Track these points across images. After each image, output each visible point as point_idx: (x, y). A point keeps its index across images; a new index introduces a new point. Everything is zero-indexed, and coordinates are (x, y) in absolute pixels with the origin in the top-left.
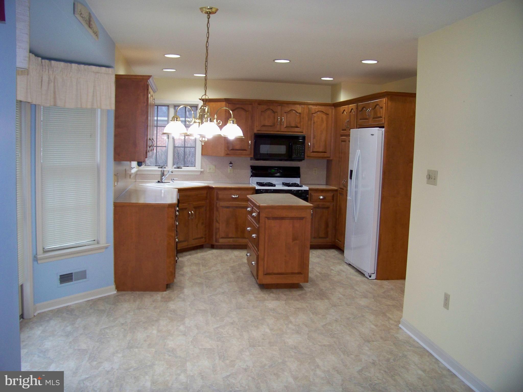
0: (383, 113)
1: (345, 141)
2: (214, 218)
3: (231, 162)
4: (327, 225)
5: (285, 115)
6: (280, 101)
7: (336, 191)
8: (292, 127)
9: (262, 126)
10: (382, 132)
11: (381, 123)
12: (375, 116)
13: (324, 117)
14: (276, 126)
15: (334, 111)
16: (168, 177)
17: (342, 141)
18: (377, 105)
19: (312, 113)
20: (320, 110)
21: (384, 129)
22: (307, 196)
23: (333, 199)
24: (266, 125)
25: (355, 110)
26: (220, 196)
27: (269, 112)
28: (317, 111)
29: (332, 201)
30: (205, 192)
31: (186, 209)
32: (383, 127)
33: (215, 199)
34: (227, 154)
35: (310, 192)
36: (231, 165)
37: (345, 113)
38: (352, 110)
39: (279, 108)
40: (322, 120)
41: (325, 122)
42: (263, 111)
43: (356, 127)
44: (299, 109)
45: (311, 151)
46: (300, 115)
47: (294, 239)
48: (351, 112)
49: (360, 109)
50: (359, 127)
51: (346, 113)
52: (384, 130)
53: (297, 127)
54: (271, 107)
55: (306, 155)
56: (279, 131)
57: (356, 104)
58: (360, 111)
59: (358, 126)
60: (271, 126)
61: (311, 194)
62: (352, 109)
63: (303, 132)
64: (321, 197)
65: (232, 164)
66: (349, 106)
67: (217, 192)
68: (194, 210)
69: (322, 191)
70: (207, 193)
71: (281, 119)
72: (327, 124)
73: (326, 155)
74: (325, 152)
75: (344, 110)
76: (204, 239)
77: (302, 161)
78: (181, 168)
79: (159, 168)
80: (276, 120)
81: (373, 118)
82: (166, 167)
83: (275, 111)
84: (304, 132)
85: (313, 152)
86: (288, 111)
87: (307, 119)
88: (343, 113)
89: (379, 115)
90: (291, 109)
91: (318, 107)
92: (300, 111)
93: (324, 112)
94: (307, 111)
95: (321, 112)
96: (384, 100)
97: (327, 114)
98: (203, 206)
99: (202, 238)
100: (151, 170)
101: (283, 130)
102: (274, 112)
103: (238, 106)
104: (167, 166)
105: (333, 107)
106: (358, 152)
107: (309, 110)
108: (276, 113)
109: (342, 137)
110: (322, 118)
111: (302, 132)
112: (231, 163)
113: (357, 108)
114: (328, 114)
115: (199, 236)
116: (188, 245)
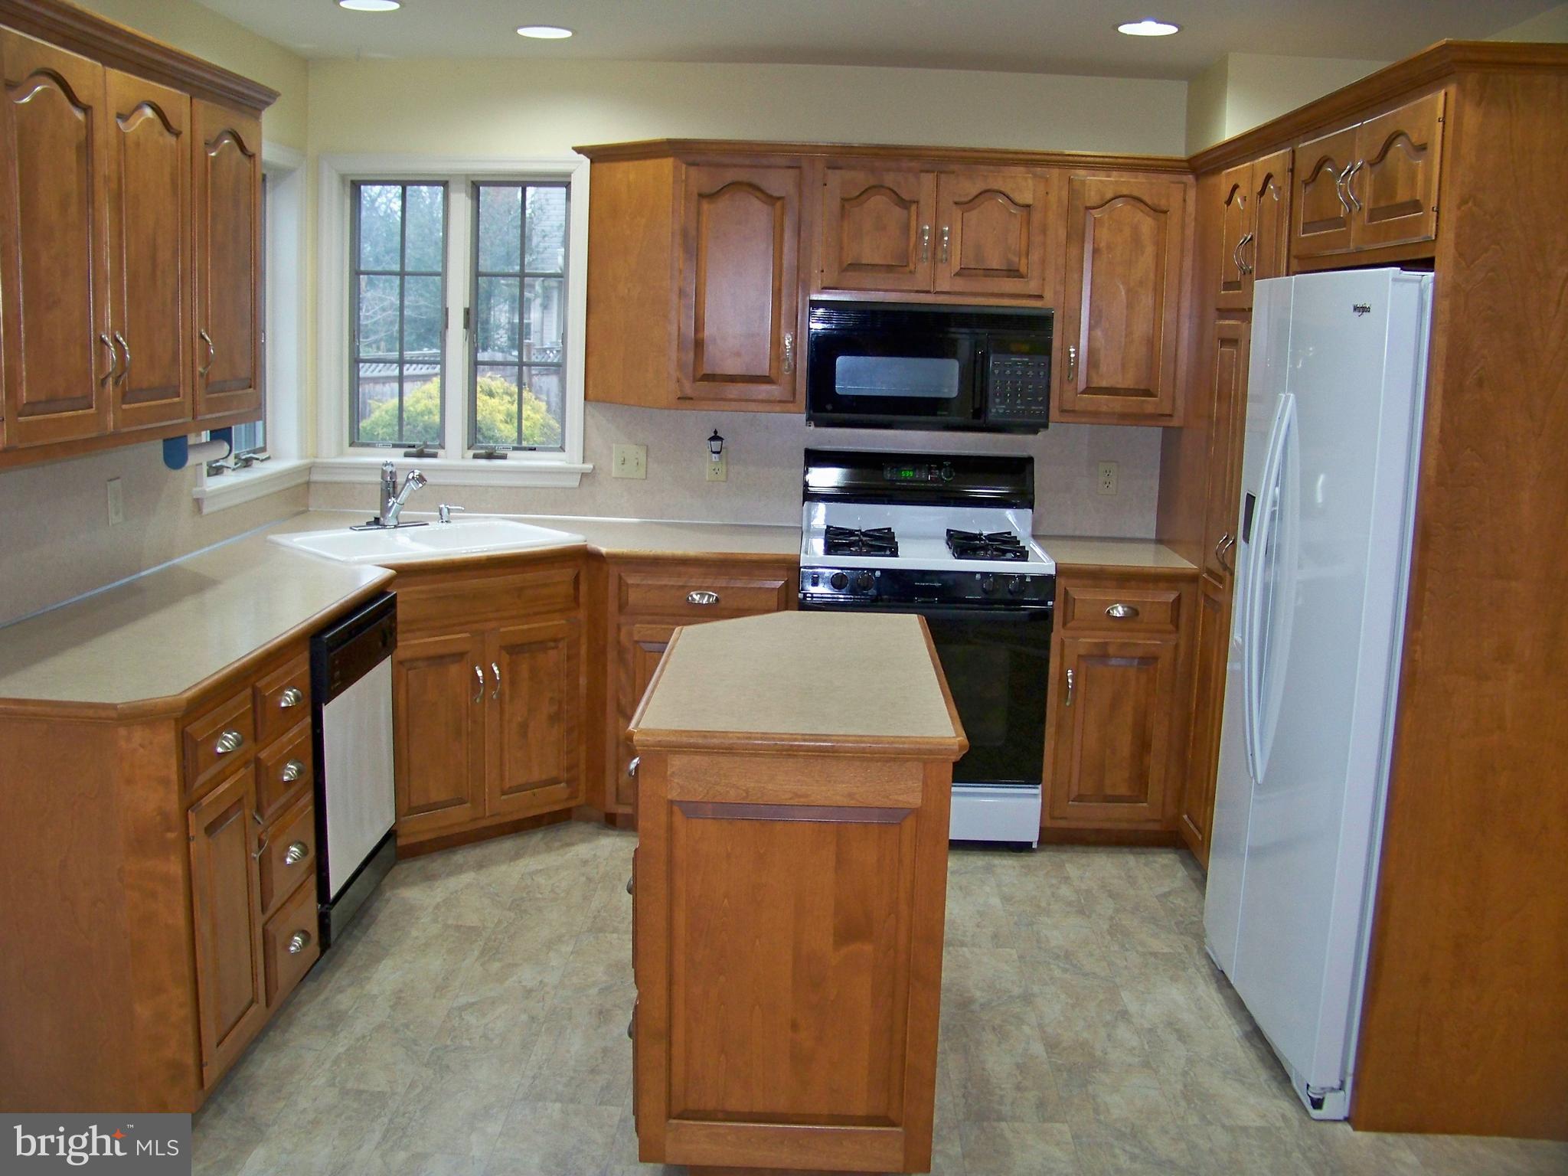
0: (1428, 180)
1: (1233, 342)
2: (610, 694)
3: (716, 432)
4: (1142, 745)
5: (957, 213)
6: (937, 149)
7: (1193, 578)
8: (989, 272)
9: (845, 270)
10: (1422, 292)
11: (1416, 240)
12: (1383, 204)
13: (1147, 224)
14: (912, 266)
15: (1192, 195)
16: (407, 499)
17: (1224, 342)
18: (1396, 135)
19: (1088, 205)
20: (1125, 192)
21: (1431, 275)
22: (1050, 603)
23: (1175, 621)
24: (864, 261)
25: (1281, 180)
26: (633, 597)
27: (878, 202)
28: (1109, 195)
29: (1171, 627)
30: (563, 576)
31: (459, 657)
32: (1427, 264)
33: (612, 606)
34: (679, 398)
35: (1061, 583)
36: (716, 445)
37: (1239, 200)
38: (1271, 181)
39: (928, 180)
40: (1136, 240)
41: (1150, 250)
42: (851, 199)
43: (1288, 267)
44: (1024, 187)
45: (1082, 386)
46: (1029, 214)
47: (848, 932)
48: (1262, 193)
49: (1305, 170)
50: (1299, 270)
51: (1244, 199)
52: (1435, 281)
53: (1013, 273)
54: (889, 179)
55: (1054, 404)
56: (928, 292)
57: (1288, 150)
58: (1306, 184)
59: (1294, 263)
60: (889, 268)
61: (1066, 592)
62: (1269, 177)
63: (1045, 295)
64: (1119, 611)
65: (721, 439)
66: (1256, 161)
67: (620, 577)
68: (505, 658)
69: (1125, 579)
70: (577, 580)
71: (938, 236)
72: (1159, 258)
73: (1150, 405)
74: (1147, 393)
75: (1235, 187)
76: (563, 785)
77: (1036, 432)
78: (504, 457)
79: (407, 455)
80: (913, 239)
81: (1373, 215)
82: (441, 452)
83: (906, 196)
84: (1048, 295)
85: (1089, 390)
86: (970, 198)
87: (1062, 233)
88: (1229, 202)
89: (1402, 196)
90: (984, 187)
91: (1114, 176)
92: (1026, 197)
93: (1146, 198)
94: (1065, 194)
95: (1132, 202)
96: (1437, 100)
97: (1158, 212)
98: (556, 640)
99: (555, 781)
100: (371, 464)
101: (944, 285)
102: (904, 204)
103: (731, 176)
104: (443, 448)
105: (1190, 179)
106: (1287, 405)
107: (1074, 190)
108: (914, 207)
109: (1222, 322)
110: (1136, 229)
111: (1040, 297)
112: (716, 437)
113: (1292, 171)
114: (1165, 212)
115: (536, 775)
116: (474, 820)
